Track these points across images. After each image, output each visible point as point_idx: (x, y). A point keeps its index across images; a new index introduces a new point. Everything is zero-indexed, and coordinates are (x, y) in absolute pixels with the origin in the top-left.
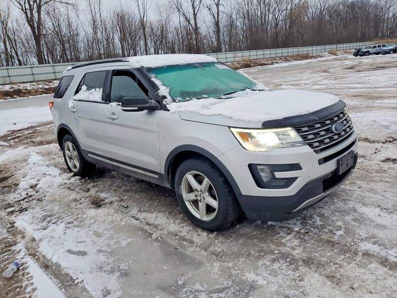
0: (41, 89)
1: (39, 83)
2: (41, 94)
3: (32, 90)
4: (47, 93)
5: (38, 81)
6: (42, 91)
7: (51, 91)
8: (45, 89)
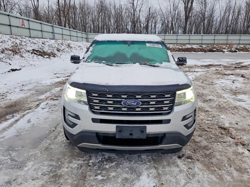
0: (177, 48)
1: (178, 45)
2: (176, 51)
3: (172, 48)
4: (179, 51)
5: (178, 44)
6: (177, 50)
7: (181, 50)
8: (179, 49)
